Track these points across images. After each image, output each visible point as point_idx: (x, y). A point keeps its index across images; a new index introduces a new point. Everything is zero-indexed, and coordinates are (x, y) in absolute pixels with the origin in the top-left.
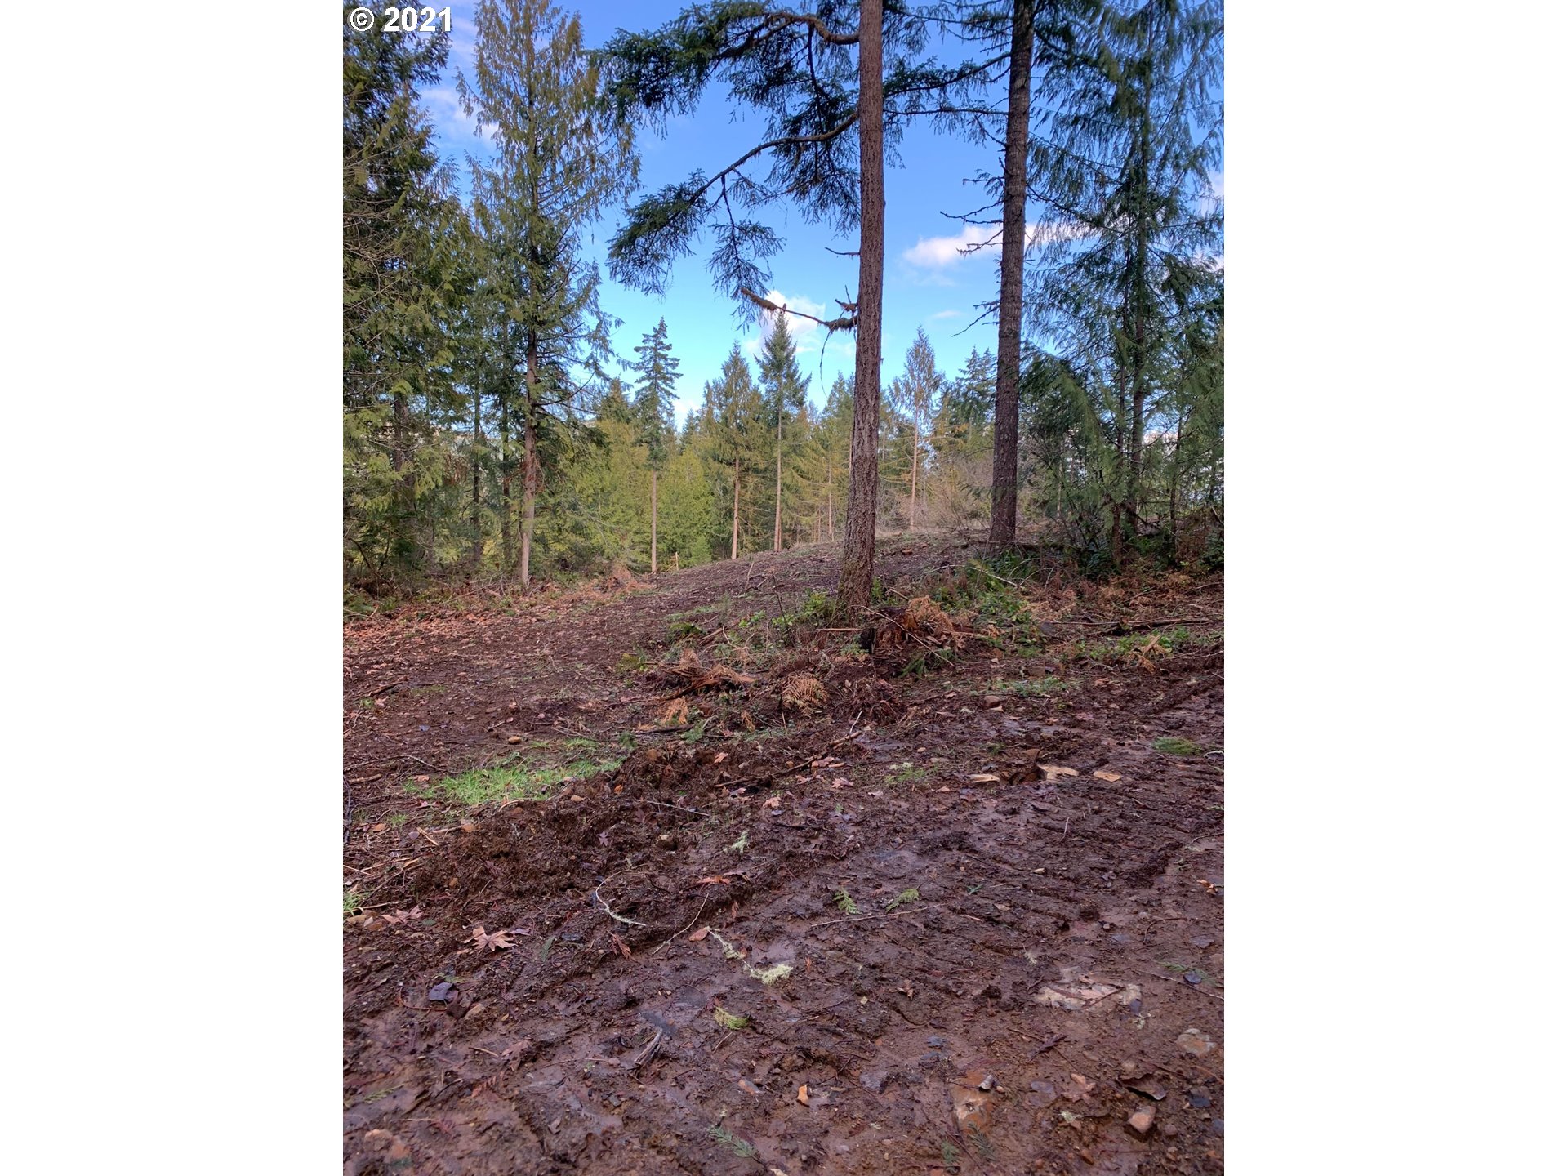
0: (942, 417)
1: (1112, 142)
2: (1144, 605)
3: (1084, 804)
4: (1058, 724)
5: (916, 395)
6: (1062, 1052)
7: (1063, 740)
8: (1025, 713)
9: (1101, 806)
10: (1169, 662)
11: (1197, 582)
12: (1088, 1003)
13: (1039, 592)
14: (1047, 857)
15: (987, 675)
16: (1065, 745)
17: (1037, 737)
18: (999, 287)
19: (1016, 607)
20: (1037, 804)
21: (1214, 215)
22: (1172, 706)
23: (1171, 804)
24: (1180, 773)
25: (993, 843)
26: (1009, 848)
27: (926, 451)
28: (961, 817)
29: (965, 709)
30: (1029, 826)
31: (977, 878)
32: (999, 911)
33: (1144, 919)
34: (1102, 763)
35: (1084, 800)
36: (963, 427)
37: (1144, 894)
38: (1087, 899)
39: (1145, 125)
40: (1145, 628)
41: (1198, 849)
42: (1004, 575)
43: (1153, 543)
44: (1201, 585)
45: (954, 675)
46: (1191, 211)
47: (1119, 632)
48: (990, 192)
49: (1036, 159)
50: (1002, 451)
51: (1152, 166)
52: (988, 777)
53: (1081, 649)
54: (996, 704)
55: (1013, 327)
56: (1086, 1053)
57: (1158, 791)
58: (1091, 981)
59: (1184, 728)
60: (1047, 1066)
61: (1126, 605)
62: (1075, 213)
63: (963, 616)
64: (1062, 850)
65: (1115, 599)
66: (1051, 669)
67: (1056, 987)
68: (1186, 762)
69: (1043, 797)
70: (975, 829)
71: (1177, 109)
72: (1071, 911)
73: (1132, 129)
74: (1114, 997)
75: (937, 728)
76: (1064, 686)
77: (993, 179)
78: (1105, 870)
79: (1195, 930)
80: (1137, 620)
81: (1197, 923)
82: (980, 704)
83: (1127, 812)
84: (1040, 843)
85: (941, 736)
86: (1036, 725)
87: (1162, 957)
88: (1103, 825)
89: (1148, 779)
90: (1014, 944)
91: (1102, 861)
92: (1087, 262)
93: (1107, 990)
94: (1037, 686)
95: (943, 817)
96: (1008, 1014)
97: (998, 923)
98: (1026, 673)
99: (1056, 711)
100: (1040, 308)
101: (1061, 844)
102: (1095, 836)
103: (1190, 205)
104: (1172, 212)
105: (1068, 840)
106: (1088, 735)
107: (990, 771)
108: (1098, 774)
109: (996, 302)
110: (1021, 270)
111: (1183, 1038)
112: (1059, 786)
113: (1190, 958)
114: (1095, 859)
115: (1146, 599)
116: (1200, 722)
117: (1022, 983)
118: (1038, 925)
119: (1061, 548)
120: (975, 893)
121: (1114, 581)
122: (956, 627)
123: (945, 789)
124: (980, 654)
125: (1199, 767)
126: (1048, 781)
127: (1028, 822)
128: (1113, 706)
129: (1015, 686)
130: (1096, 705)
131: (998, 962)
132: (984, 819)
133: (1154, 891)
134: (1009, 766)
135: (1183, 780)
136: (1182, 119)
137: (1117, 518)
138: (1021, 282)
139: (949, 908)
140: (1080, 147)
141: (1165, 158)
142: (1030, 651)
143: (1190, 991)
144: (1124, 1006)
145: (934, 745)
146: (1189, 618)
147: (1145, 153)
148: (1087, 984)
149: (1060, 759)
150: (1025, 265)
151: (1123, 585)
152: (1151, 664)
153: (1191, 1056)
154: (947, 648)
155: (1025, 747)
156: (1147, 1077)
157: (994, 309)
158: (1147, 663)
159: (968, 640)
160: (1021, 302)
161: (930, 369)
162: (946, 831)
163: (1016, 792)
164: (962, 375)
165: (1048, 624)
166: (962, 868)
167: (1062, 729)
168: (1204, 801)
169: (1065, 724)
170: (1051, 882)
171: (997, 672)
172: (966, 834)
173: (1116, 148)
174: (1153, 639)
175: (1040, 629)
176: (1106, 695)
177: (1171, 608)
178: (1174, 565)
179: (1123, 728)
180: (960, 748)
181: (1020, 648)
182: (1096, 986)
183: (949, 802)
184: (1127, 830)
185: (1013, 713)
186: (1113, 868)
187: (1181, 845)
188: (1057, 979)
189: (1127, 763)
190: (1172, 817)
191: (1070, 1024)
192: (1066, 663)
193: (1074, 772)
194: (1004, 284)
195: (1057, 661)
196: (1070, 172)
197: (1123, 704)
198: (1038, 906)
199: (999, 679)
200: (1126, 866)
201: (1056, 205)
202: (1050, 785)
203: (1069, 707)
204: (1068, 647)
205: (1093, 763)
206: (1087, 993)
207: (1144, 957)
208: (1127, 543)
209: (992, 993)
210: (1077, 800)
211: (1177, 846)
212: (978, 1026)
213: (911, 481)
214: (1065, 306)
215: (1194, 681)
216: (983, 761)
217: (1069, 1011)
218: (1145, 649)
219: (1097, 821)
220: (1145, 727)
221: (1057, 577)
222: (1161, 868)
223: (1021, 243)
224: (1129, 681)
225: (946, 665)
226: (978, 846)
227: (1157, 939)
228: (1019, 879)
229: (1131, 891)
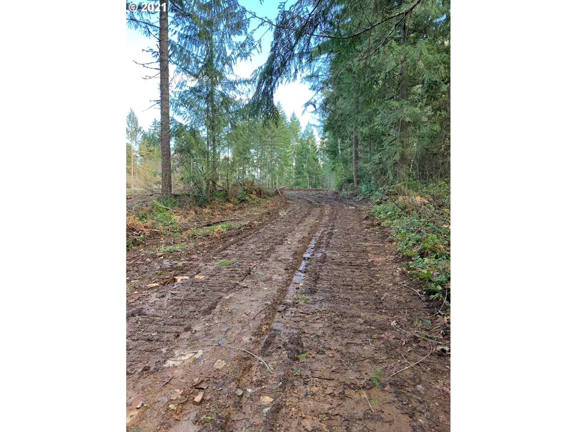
0: (143, 144)
1: (200, 48)
2: (219, 215)
3: (190, 289)
4: (184, 261)
5: (131, 134)
6: (172, 383)
7: (185, 266)
8: (172, 258)
9: (196, 288)
10: (224, 234)
11: (236, 206)
12: (184, 362)
13: (181, 212)
14: (174, 311)
15: (158, 245)
16: (186, 268)
17: (175, 266)
18: (160, 95)
19: (170, 218)
20: (173, 292)
21: (235, 81)
22: (225, 249)
23: (220, 283)
24: (225, 272)
25: (153, 310)
26: (160, 311)
27: (137, 157)
28: (141, 302)
29: (148, 259)
30: (169, 301)
31: (145, 325)
32: (153, 336)
33: (207, 326)
34: (198, 272)
35: (190, 287)
36: (152, 148)
37: (208, 317)
38: (187, 323)
39: (211, 44)
40: (218, 223)
41: (227, 297)
42: (167, 206)
43: (222, 193)
44: (237, 207)
45: (145, 247)
46: (228, 78)
47: (209, 225)
48: (154, 57)
49: (171, 48)
50: (164, 158)
51: (215, 60)
52: (155, 285)
53: (194, 232)
54: (161, 256)
55: (166, 111)
56: (181, 380)
57: (217, 280)
58: (185, 353)
59: (228, 256)
60: (166, 390)
61: (213, 215)
62: (188, 71)
63: (149, 223)
64: (181, 307)
65: (208, 213)
66: (183, 240)
67: (173, 359)
68: (227, 268)
69: (175, 289)
70: (146, 306)
71: (221, 41)
72: (181, 329)
73: (206, 45)
74: (193, 357)
75: (136, 269)
76: (187, 246)
77: (155, 52)
78: (195, 311)
79: (224, 325)
80: (216, 220)
81: (224, 323)
82: (154, 257)
83: (205, 289)
84: (172, 306)
85: (137, 271)
86: (176, 262)
87: (212, 338)
88: (197, 295)
89: (214, 276)
90: (158, 347)
91: (194, 308)
92: (193, 90)
93: (191, 355)
94: (177, 248)
95: (133, 304)
96: (152, 375)
97: (152, 341)
98: (174, 243)
99: (184, 256)
100: (177, 105)
101: (180, 305)
102: (193, 300)
103: (227, 76)
104: (222, 77)
105: (182, 303)
106: (195, 263)
107: (156, 282)
108: (196, 277)
109: (159, 101)
110: (168, 89)
111: (216, 364)
112: (182, 284)
113: (220, 336)
114: (192, 308)
115: (219, 213)
116: (233, 254)
117: (159, 361)
118: (168, 338)
119: (189, 195)
120: (144, 331)
121: (208, 207)
122: (146, 227)
123: (136, 292)
124: (156, 237)
125: (231, 269)
126: (178, 282)
127: (168, 299)
128: (204, 251)
129: (169, 248)
130: (198, 252)
131: (150, 356)
132: (150, 302)
133: (211, 315)
134: (163, 279)
135: (225, 274)
136: (224, 45)
137: (208, 184)
138: (168, 94)
139: (132, 340)
140: (188, 47)
141: (218, 57)
142: (176, 234)
143: (219, 347)
144: (197, 359)
145: (133, 276)
146: (233, 218)
147: (211, 55)
148: (184, 355)
149: (183, 274)
150: (170, 88)
151: (211, 208)
152: (218, 235)
153: (218, 369)
154: (142, 236)
155: (170, 271)
156: (202, 382)
157: (159, 103)
158: (217, 235)
159: (151, 232)
160: (169, 102)
161: (136, 124)
162: (134, 309)
163: (165, 289)
164: (150, 128)
165: (183, 224)
166: (139, 323)
167: (185, 262)
168: (231, 281)
169: (187, 260)
170: (175, 320)
171: (162, 243)
172: (142, 308)
173: (201, 50)
174: (219, 227)
175: (180, 226)
176: (202, 248)
177: (227, 215)
178: (228, 201)
179: (207, 259)
180: (144, 275)
181: (172, 234)
182: (187, 355)
183: (137, 298)
184: (204, 295)
185: (167, 259)
186: (198, 310)
187: (222, 297)
188: (173, 356)
189: (207, 271)
190: (220, 288)
191: (176, 371)
192: (189, 238)
193: (188, 278)
194: (162, 94)
195: (185, 237)
196: (185, 55)
197: (208, 250)
198: (169, 330)
199: (163, 246)
200: (203, 308)
201: (181, 67)
202: (178, 284)
203: (189, 254)
204: (189, 232)
205: (195, 273)
206: (183, 358)
207: (205, 339)
208: (213, 193)
209: (146, 369)
210: (188, 288)
211: (221, 298)
212: (139, 383)
213: (131, 168)
214: (186, 106)
215: (232, 240)
216: (153, 279)
217: (176, 367)
218: (216, 230)
219: (194, 294)
220: (215, 258)
221: (188, 207)
222: (214, 307)
223: (168, 79)
224: (210, 242)
225: (141, 243)
226: (147, 312)
227: (210, 332)
228: (162, 322)
229: (203, 317)
